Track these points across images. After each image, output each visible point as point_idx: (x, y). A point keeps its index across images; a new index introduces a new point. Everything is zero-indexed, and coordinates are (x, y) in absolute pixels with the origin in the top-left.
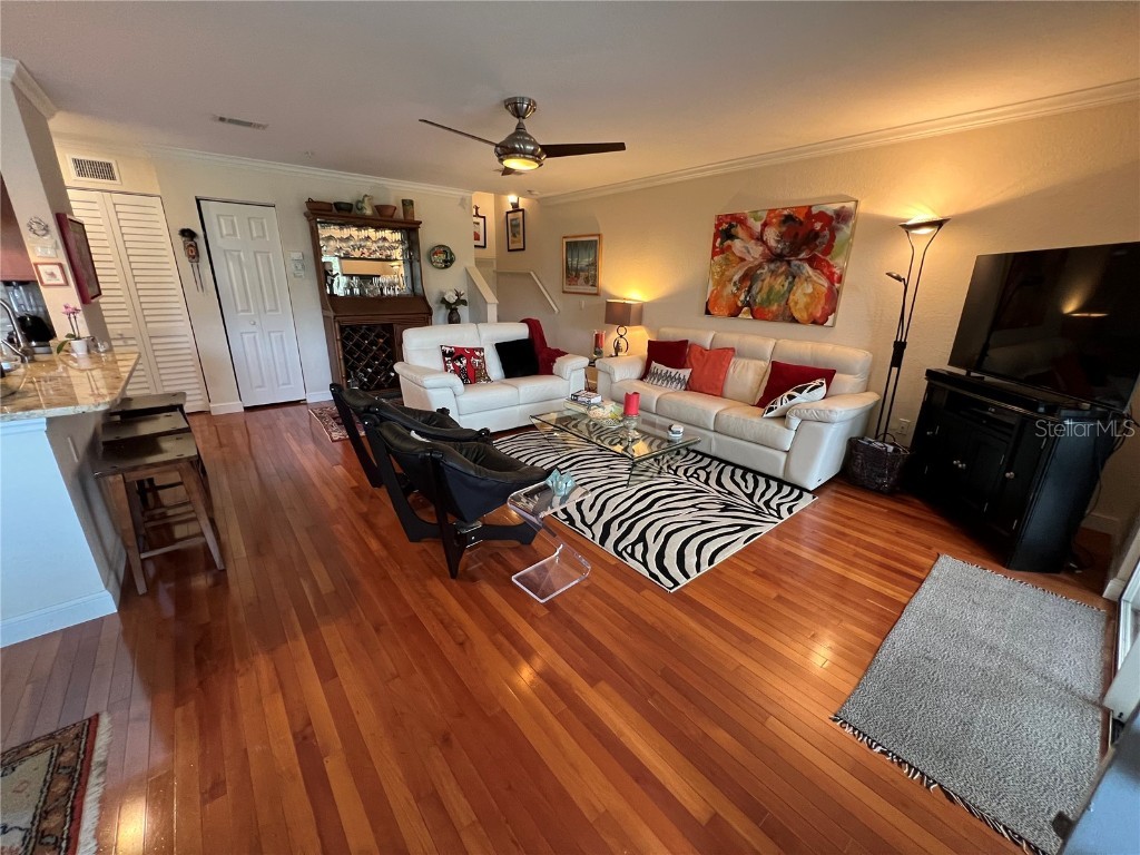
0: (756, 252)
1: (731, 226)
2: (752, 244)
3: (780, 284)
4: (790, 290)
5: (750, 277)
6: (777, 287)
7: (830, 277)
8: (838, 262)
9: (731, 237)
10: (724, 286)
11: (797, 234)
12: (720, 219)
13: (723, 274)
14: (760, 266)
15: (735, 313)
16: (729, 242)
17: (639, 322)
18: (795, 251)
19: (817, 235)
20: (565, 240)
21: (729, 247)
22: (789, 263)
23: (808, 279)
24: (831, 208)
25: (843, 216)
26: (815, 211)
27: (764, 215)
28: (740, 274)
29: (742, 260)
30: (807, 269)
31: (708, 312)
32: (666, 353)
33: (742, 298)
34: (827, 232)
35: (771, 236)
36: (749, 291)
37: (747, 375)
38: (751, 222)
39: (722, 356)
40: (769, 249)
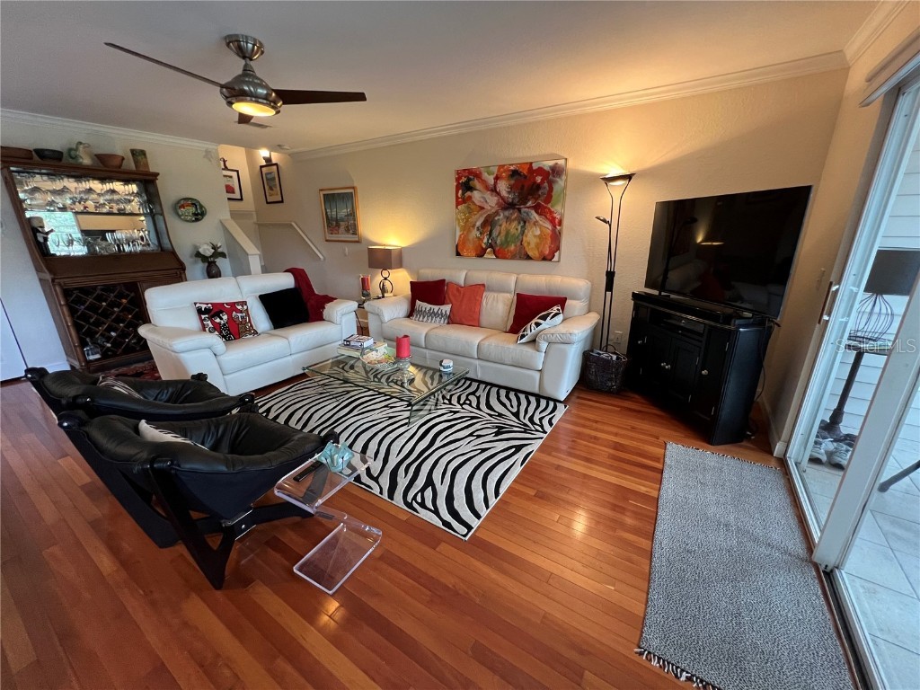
0: (492, 202)
1: (469, 180)
2: (488, 195)
3: (514, 228)
4: (523, 233)
5: (489, 223)
6: (513, 231)
7: (552, 221)
8: (557, 209)
9: (471, 189)
10: (469, 231)
11: (523, 186)
12: (459, 174)
13: (467, 221)
14: (497, 213)
15: (481, 254)
16: (468, 193)
17: (400, 265)
18: (524, 201)
19: (539, 187)
20: (322, 193)
21: (470, 197)
22: (519, 210)
23: (535, 223)
24: (548, 164)
25: (557, 171)
26: (535, 166)
27: (495, 170)
28: (482, 220)
29: (482, 208)
30: (534, 215)
31: (458, 254)
32: (427, 292)
33: (485, 241)
34: (546, 184)
35: (503, 187)
36: (490, 235)
37: (498, 306)
38: (485, 176)
39: (475, 291)
40: (503, 198)
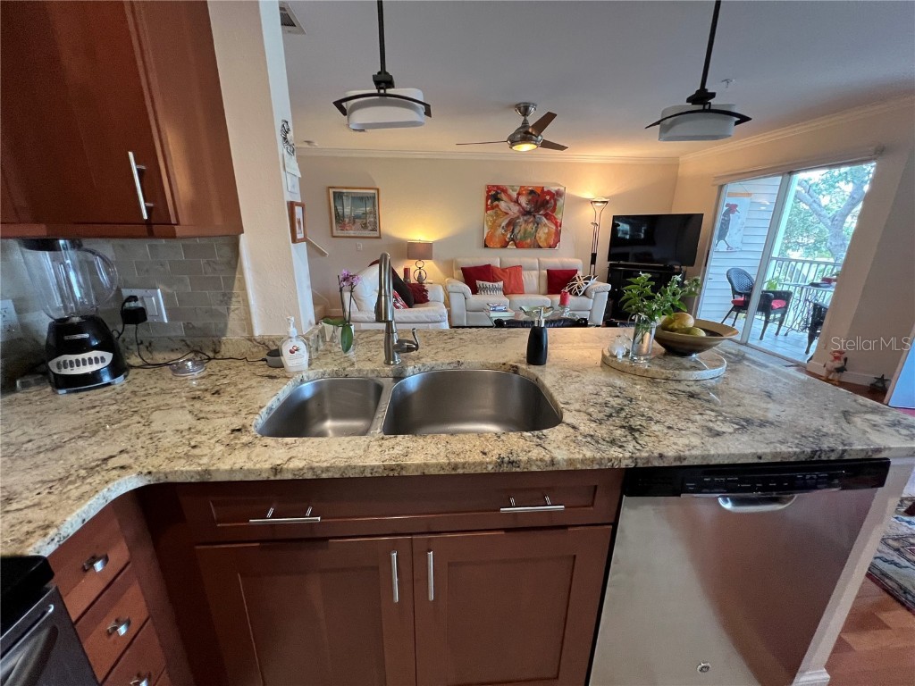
0: (515, 209)
1: (497, 193)
2: (512, 205)
3: (531, 228)
4: (536, 231)
5: (512, 224)
6: (529, 229)
7: (556, 224)
8: (559, 216)
9: (499, 200)
10: (496, 230)
11: (537, 201)
12: (489, 189)
13: (494, 222)
14: (518, 218)
15: (505, 245)
16: (497, 202)
18: (537, 210)
19: (548, 202)
20: (331, 191)
21: (497, 206)
22: (534, 216)
23: (545, 225)
24: (554, 189)
25: (559, 194)
26: (545, 190)
27: (518, 189)
28: (506, 221)
29: (507, 214)
30: (544, 220)
31: (486, 246)
32: (475, 277)
33: (509, 236)
34: (552, 201)
35: (523, 200)
36: (513, 232)
37: (533, 279)
38: (510, 191)
39: (516, 270)
40: (523, 208)
